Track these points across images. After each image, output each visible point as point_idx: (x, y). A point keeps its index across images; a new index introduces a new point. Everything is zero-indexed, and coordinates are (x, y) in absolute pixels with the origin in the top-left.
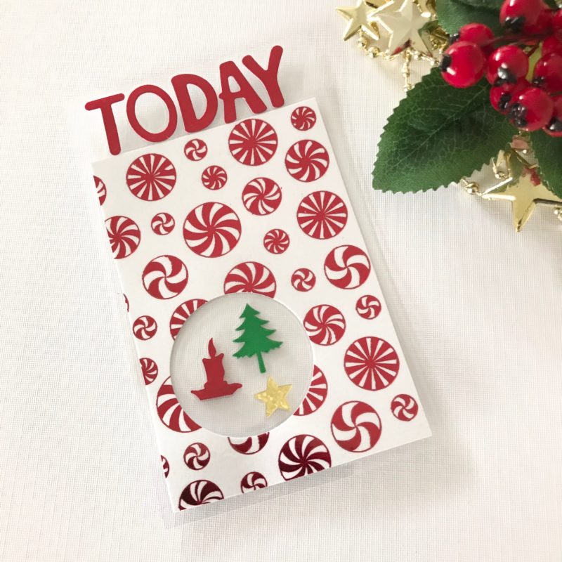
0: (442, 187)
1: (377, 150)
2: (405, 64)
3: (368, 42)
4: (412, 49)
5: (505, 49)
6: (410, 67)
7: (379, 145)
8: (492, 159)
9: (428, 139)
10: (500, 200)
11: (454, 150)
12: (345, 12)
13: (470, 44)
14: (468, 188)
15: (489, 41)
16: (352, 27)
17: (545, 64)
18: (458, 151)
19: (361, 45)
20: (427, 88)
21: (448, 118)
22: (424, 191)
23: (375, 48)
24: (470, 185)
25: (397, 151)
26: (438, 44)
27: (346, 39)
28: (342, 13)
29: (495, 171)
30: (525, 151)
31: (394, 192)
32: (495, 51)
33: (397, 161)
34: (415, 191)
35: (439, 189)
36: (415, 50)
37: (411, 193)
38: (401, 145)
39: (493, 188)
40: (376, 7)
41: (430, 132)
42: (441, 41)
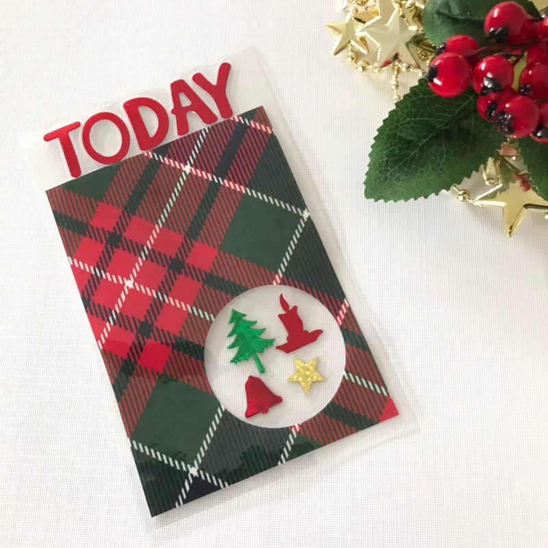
0: (433, 195)
1: (368, 160)
2: (394, 77)
3: (357, 56)
4: (400, 61)
5: (490, 58)
6: (398, 79)
7: (370, 155)
8: (482, 166)
9: (418, 148)
10: (491, 206)
11: (444, 158)
12: (335, 29)
13: (455, 55)
14: (460, 195)
15: (474, 52)
16: (341, 42)
17: (530, 72)
18: (448, 159)
19: (350, 59)
20: (415, 99)
21: (437, 127)
22: (416, 199)
23: (365, 61)
24: (461, 192)
25: (388, 160)
26: (425, 56)
27: (336, 54)
28: (331, 29)
29: (485, 178)
30: (514, 158)
31: (386, 201)
32: (480, 61)
33: (388, 171)
34: (407, 199)
35: (430, 197)
36: (403, 63)
37: (402, 202)
38: (391, 155)
39: (484, 195)
40: (364, 22)
41: (420, 141)
42: (428, 53)
